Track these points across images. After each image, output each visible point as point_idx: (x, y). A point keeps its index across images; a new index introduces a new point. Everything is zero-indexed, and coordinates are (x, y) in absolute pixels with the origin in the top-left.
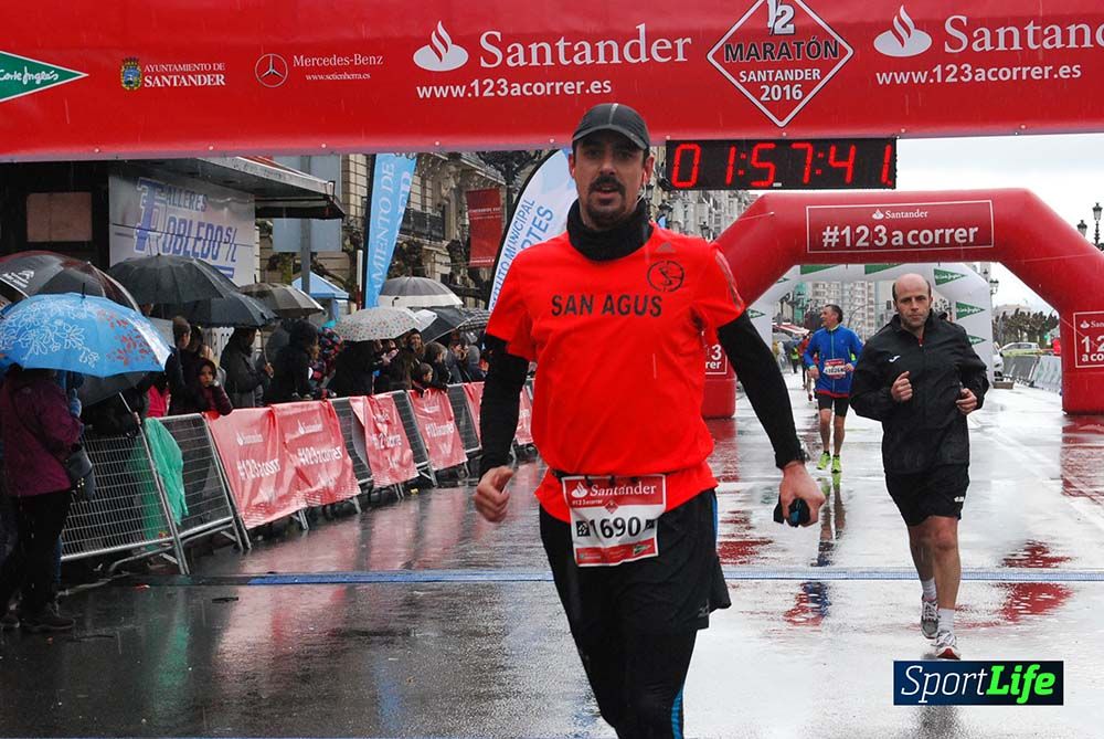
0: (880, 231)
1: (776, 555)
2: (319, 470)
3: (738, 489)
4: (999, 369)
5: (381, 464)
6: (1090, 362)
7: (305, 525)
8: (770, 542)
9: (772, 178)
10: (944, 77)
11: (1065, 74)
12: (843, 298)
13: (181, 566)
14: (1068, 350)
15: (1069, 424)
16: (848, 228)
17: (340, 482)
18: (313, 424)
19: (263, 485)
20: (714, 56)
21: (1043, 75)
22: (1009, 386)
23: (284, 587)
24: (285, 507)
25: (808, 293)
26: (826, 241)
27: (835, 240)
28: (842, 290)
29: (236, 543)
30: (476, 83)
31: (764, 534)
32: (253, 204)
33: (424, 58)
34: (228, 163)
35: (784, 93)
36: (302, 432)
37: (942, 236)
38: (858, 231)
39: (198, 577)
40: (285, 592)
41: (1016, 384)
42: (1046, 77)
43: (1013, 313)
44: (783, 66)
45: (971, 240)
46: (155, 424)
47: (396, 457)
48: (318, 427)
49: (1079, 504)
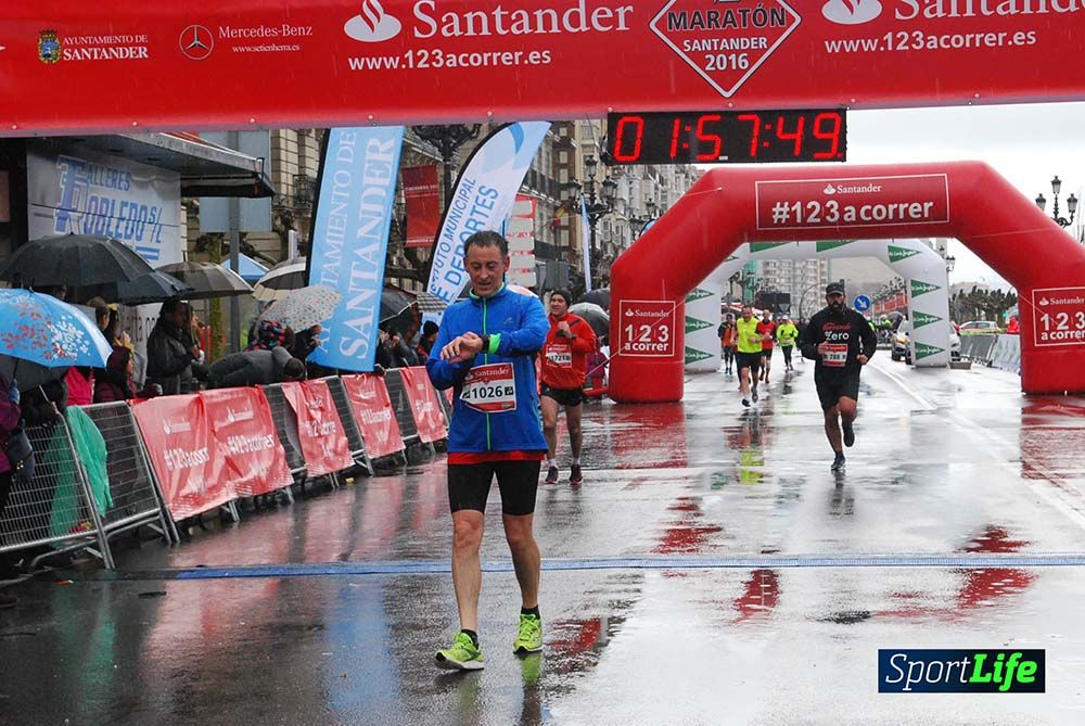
0: (832, 206)
1: (725, 542)
2: (250, 459)
3: (685, 475)
4: (956, 349)
5: (315, 452)
6: (1050, 341)
7: (236, 516)
8: (719, 529)
9: (717, 151)
10: (894, 46)
11: (1020, 41)
12: (795, 277)
13: (106, 561)
14: (1027, 327)
15: (1028, 404)
16: (799, 203)
17: (272, 472)
18: (243, 411)
19: (191, 474)
20: (656, 25)
21: (997, 42)
22: (967, 367)
23: (214, 581)
24: (214, 498)
25: (759, 272)
26: (776, 217)
27: (785, 216)
28: (794, 268)
29: (164, 536)
30: (409, 54)
31: (713, 521)
32: (179, 184)
33: (355, 29)
34: (151, 139)
35: (729, 62)
36: (231, 419)
37: (896, 211)
38: (809, 206)
39: (123, 573)
40: (216, 586)
41: (973, 364)
42: (1000, 44)
43: (970, 291)
44: (729, 35)
45: (926, 215)
46: (78, 412)
47: (331, 445)
48: (248, 415)
49: (1039, 486)
